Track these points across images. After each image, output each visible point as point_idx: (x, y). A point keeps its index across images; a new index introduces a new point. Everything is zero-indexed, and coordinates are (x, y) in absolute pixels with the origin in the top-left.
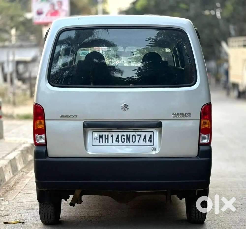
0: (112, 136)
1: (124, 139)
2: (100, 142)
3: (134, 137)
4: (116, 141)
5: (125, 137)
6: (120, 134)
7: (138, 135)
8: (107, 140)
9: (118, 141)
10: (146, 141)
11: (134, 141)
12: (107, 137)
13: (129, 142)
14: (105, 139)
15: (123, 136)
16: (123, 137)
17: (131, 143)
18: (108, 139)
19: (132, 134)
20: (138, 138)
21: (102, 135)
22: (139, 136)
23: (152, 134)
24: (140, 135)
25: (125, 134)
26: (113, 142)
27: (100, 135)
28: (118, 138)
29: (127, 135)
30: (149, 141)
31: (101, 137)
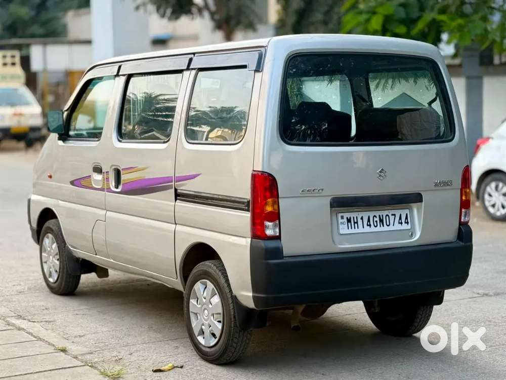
0: (362, 218)
1: (376, 221)
2: (348, 228)
3: (387, 217)
4: (368, 225)
5: (378, 219)
6: (371, 214)
7: (392, 215)
8: (356, 225)
9: (370, 225)
10: (401, 223)
11: (388, 224)
12: (356, 221)
13: (383, 226)
14: (355, 223)
16: (375, 219)
17: (386, 228)
18: (357, 223)
19: (384, 213)
20: (392, 218)
21: (350, 218)
22: (394, 216)
23: (407, 211)
24: (395, 215)
25: (377, 214)
26: (363, 227)
27: (347, 218)
28: (369, 221)
29: (379, 216)
30: (405, 223)
31: (349, 220)
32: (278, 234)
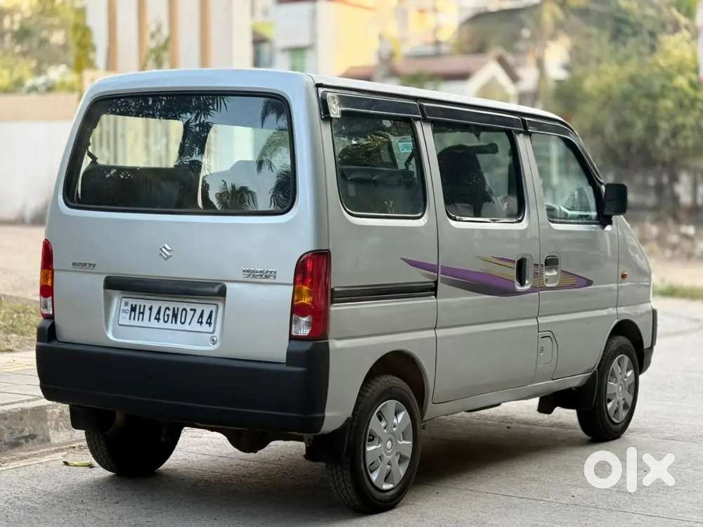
0: (151, 309)
1: (168, 315)
2: (130, 319)
3: (184, 312)
4: (156, 319)
5: (170, 313)
6: (164, 305)
7: (191, 310)
8: (141, 316)
9: (158, 319)
10: (201, 323)
11: (183, 321)
12: (142, 311)
13: (176, 323)
14: (140, 313)
15: (167, 310)
16: (167, 312)
17: (179, 325)
18: (143, 313)
19: (181, 306)
20: (190, 314)
21: (136, 305)
22: (193, 312)
23: (213, 308)
24: (195, 310)
25: (171, 305)
26: (150, 320)
27: (132, 305)
28: (159, 313)
29: (174, 308)
30: (207, 323)
31: (133, 309)
32: (51, 312)
